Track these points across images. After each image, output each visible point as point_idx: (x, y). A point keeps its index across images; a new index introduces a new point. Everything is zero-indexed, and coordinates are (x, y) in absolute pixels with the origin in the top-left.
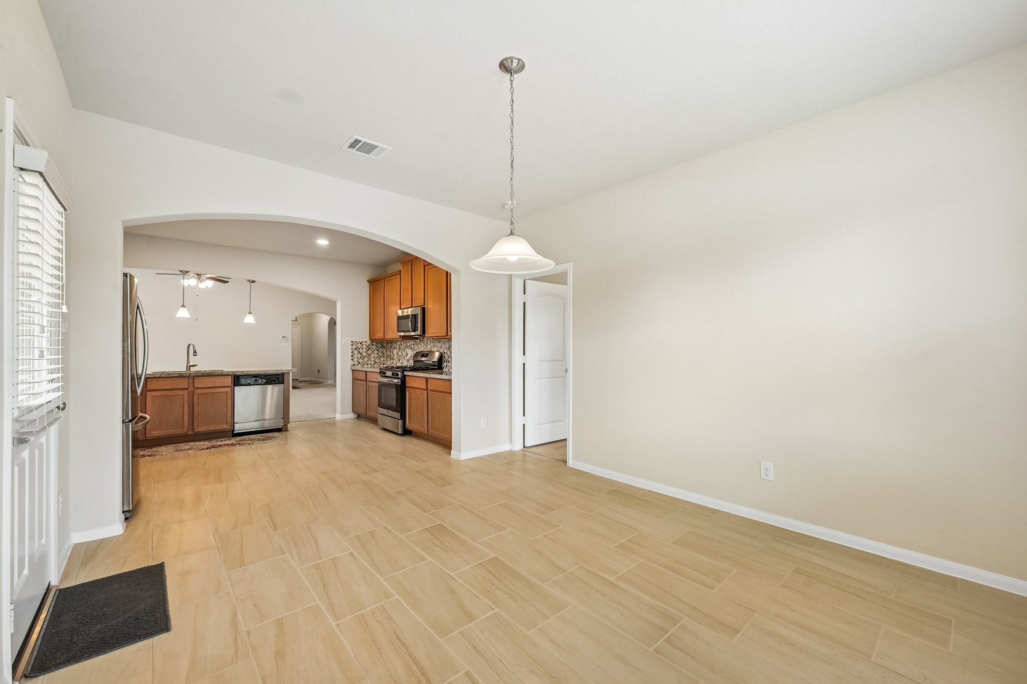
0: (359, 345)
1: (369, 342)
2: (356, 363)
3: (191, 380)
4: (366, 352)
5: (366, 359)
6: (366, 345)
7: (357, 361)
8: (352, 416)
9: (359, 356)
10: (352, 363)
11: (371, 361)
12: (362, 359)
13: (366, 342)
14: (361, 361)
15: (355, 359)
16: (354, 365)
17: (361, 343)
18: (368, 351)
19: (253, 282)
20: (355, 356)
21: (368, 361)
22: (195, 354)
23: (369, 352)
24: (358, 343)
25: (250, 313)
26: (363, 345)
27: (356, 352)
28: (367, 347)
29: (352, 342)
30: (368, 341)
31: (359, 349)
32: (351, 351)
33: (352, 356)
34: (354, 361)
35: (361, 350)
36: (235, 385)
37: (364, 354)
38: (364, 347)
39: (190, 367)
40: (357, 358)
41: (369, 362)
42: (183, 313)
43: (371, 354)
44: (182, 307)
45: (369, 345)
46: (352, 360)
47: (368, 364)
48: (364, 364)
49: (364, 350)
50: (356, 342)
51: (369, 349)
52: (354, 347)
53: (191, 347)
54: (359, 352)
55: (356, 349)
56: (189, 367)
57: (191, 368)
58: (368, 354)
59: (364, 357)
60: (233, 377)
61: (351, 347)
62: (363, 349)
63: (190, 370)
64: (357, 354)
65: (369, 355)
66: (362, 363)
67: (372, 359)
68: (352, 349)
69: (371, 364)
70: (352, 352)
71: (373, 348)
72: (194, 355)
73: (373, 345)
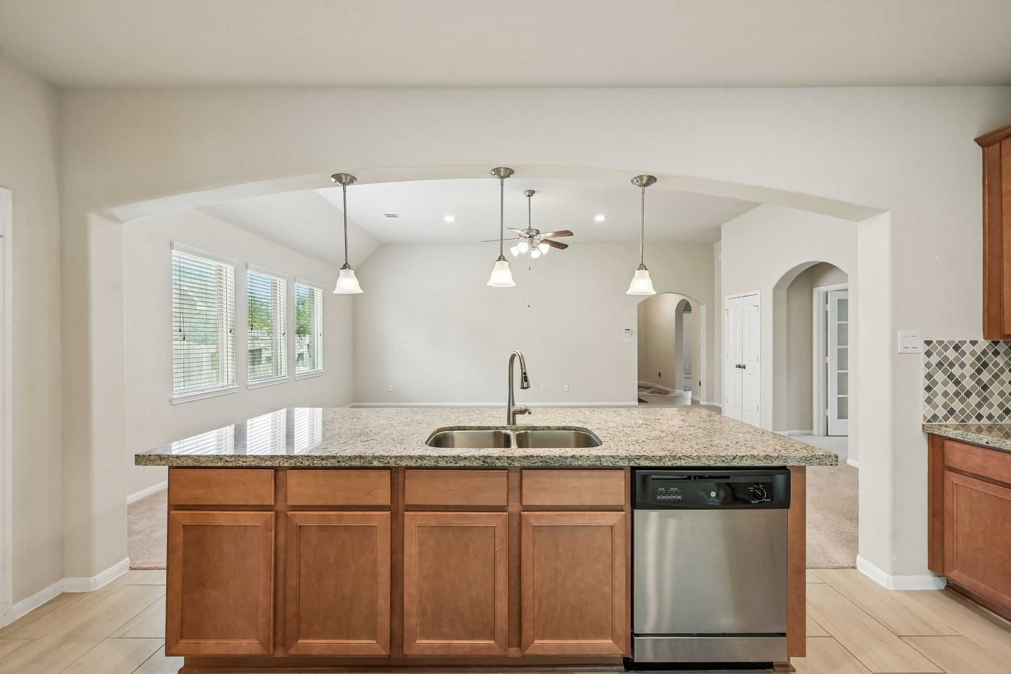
0: (951, 354)
1: (983, 344)
2: (941, 412)
3: (515, 476)
4: (972, 377)
5: (974, 400)
6: (973, 353)
7: (945, 406)
8: (930, 582)
9: (952, 388)
10: (929, 412)
11: (991, 406)
12: (962, 401)
13: (974, 343)
14: (957, 405)
15: (940, 400)
16: (935, 417)
17: (957, 348)
18: (979, 371)
19: (651, 179)
20: (939, 389)
21: (979, 405)
22: (525, 384)
23: (985, 376)
24: (946, 348)
25: (642, 267)
26: (963, 354)
27: (940, 376)
28: (979, 359)
29: (928, 343)
30: (980, 338)
31: (951, 365)
32: (923, 371)
33: (928, 389)
34: (935, 407)
35: (956, 371)
36: (634, 505)
37: (968, 383)
38: (968, 359)
39: (515, 413)
40: (946, 394)
41: (985, 411)
42: (502, 276)
43: (991, 382)
44: (499, 259)
45: (984, 353)
46: (929, 401)
47: (979, 417)
48: (969, 417)
49: (969, 371)
50: (940, 342)
51: (985, 365)
52: (935, 359)
53: (517, 361)
54: (951, 376)
55: (940, 365)
56: (512, 415)
57: (518, 417)
58: (979, 382)
59: (968, 394)
60: (629, 475)
61: (923, 359)
62: (962, 365)
63: (514, 423)
64: (945, 383)
65: (985, 388)
66: (962, 411)
67: (996, 400)
68: (928, 365)
69: (990, 417)
70: (929, 376)
71: (996, 364)
72: (523, 388)
73: (996, 353)
